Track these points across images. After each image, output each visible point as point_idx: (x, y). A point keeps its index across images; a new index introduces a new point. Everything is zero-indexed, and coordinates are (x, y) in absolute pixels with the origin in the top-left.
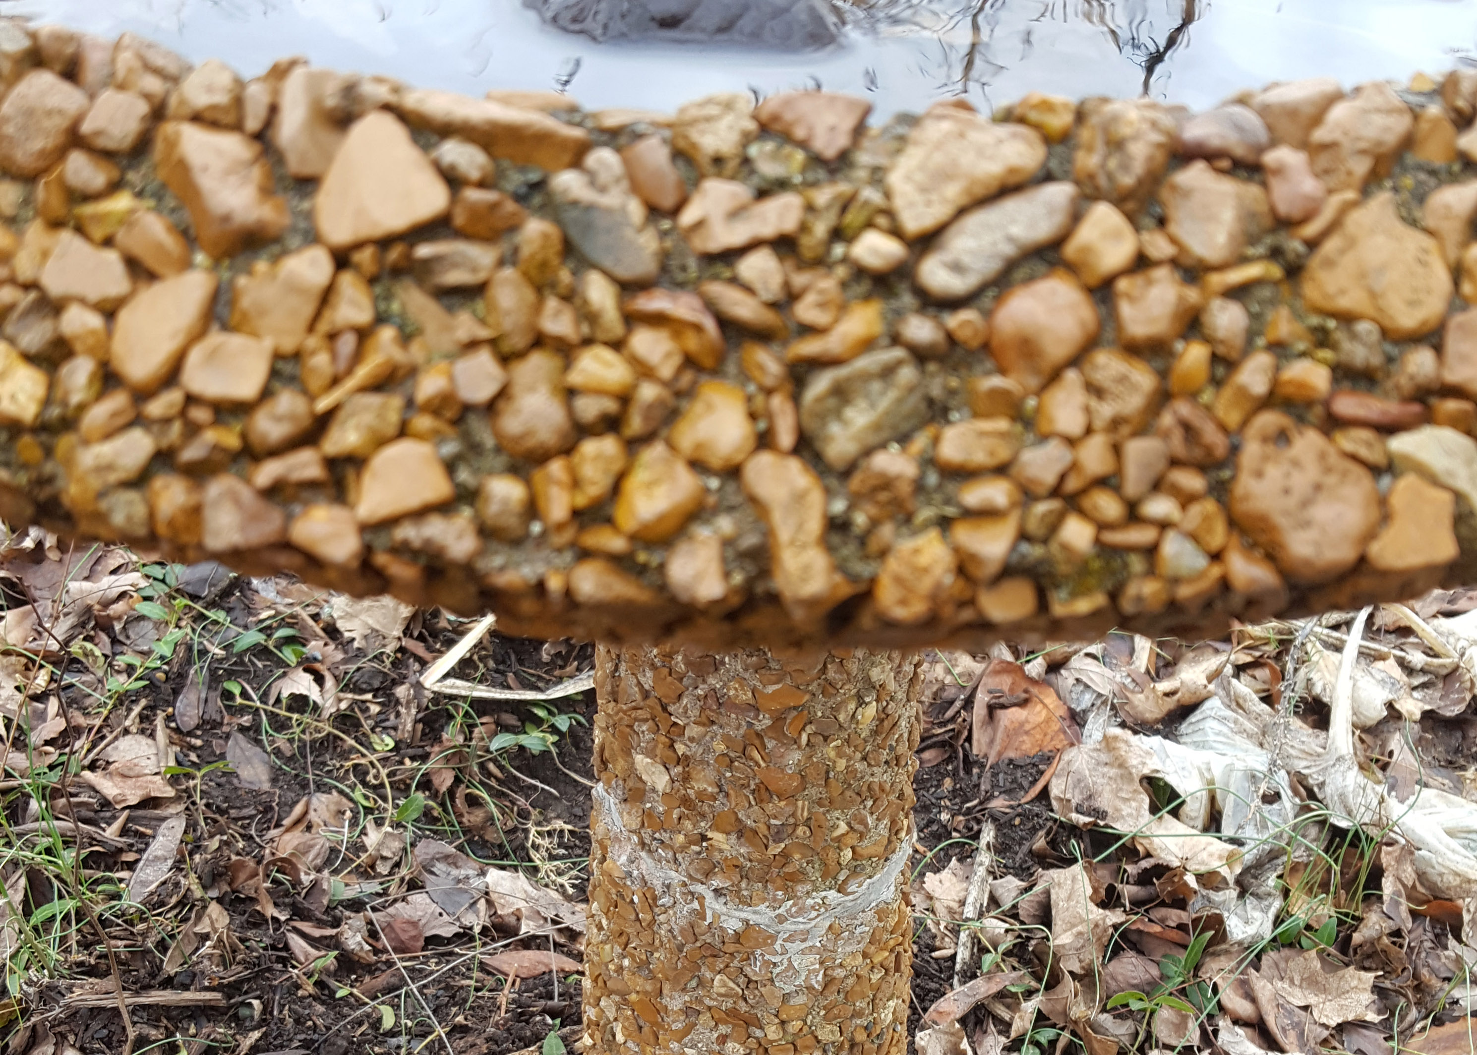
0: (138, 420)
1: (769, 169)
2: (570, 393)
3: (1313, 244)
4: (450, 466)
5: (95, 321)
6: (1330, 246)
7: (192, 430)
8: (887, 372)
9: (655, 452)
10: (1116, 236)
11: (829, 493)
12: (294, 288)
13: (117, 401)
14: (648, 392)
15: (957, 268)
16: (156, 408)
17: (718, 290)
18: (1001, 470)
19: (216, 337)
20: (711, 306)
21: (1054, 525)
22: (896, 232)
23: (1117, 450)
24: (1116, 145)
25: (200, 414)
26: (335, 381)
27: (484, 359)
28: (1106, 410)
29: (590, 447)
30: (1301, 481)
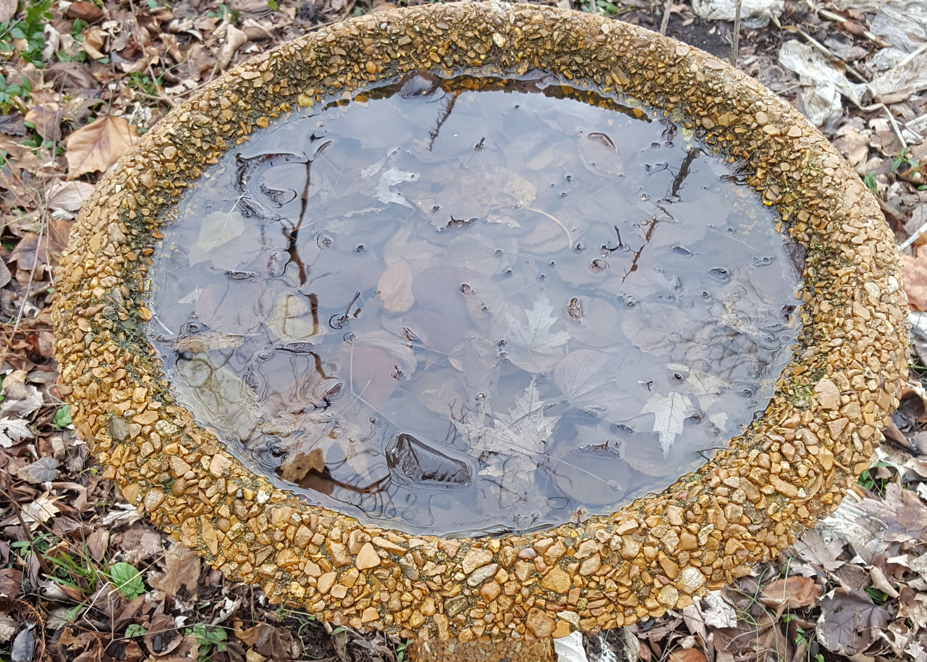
0: (322, 599)
1: (441, 558)
2: (401, 601)
3: (544, 576)
4: (379, 613)
5: (315, 581)
6: (546, 577)
7: (332, 603)
8: (461, 599)
9: (417, 612)
10: (504, 576)
11: (449, 621)
12: (352, 577)
13: (319, 595)
14: (416, 602)
15: (474, 581)
16: (325, 598)
17: (429, 583)
18: (482, 618)
19: (337, 585)
20: (428, 586)
21: (492, 628)
22: (463, 572)
23: (503, 615)
24: (506, 557)
25: (333, 600)
26: (359, 595)
27: (386, 593)
28: (501, 609)
29: (405, 611)
30: (539, 621)
